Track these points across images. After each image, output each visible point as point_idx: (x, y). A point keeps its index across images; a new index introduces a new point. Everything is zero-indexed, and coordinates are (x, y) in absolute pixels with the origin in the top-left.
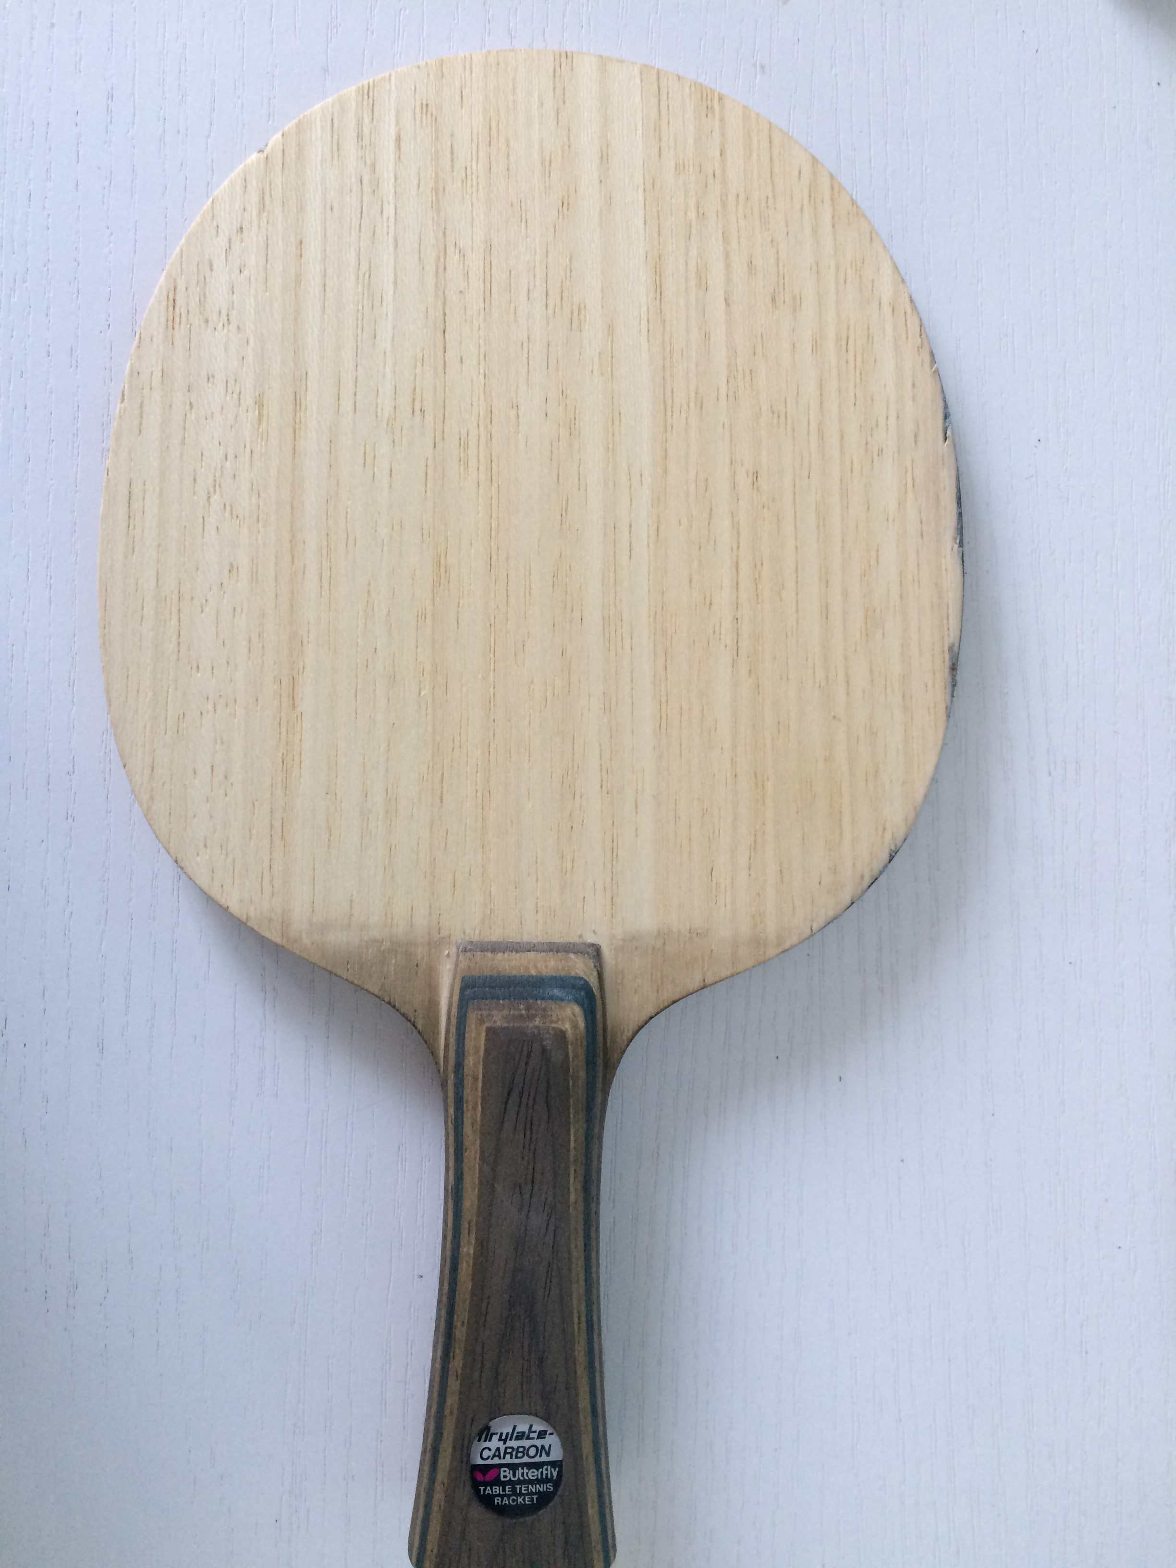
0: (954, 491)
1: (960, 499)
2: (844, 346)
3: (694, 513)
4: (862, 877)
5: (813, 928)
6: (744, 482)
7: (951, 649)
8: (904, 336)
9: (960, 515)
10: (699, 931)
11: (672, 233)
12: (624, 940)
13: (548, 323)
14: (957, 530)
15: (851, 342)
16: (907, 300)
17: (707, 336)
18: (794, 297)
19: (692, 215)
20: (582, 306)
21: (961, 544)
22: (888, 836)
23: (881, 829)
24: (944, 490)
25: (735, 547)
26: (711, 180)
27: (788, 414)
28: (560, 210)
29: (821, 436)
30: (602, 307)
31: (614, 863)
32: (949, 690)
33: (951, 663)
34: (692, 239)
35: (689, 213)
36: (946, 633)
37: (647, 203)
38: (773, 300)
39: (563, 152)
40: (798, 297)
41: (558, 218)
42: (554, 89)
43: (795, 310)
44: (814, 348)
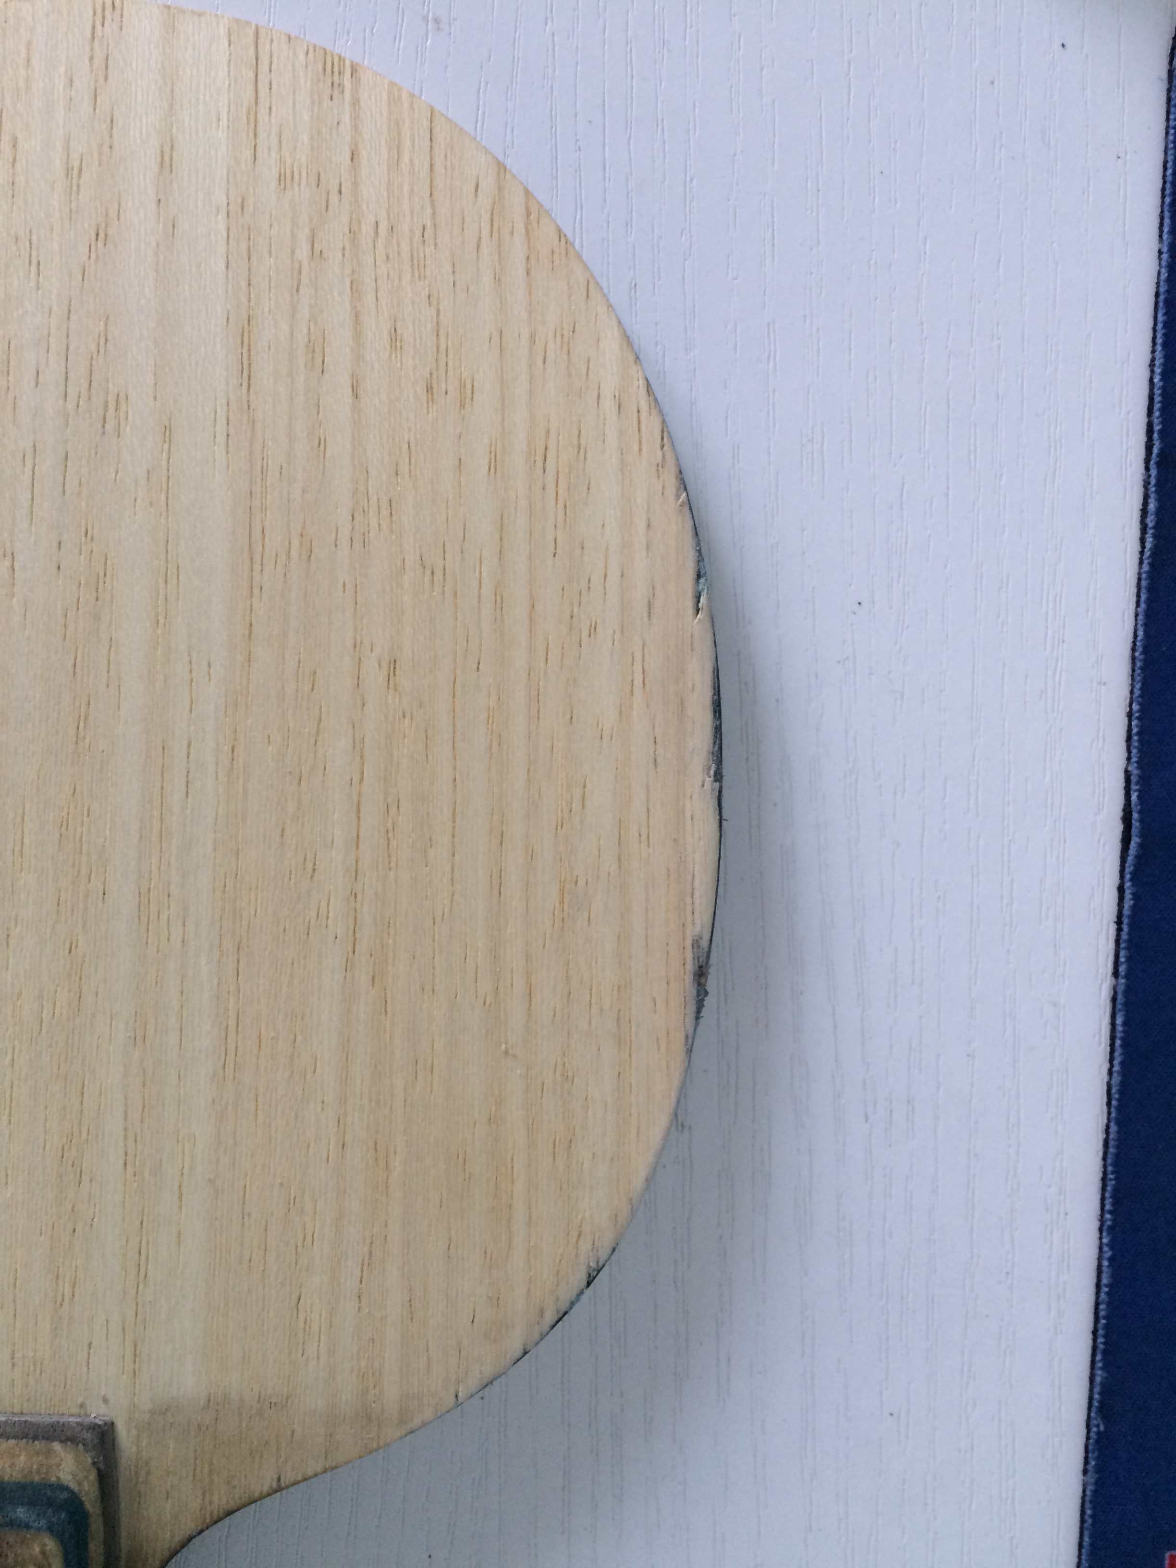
0: (708, 693)
1: (719, 705)
2: (539, 464)
3: (291, 725)
4: (542, 1312)
5: (460, 1395)
6: (374, 676)
7: (696, 944)
8: (636, 447)
9: (718, 731)
10: (274, 1400)
11: (270, 283)
12: (152, 1412)
13: (67, 424)
14: (713, 753)
15: (551, 455)
16: (643, 391)
17: (322, 444)
18: (462, 386)
19: (303, 253)
20: (122, 395)
21: (718, 776)
22: (585, 1246)
23: (574, 1234)
24: (693, 690)
25: (356, 780)
26: (334, 199)
27: (447, 571)
28: (93, 247)
29: (499, 603)
30: (155, 398)
31: (141, 1287)
32: (691, 1008)
33: (697, 965)
34: (302, 290)
35: (298, 251)
36: (689, 919)
37: (231, 236)
38: (429, 389)
39: (100, 154)
40: (469, 386)
41: (90, 258)
42: (91, 58)
43: (462, 406)
44: (492, 466)
